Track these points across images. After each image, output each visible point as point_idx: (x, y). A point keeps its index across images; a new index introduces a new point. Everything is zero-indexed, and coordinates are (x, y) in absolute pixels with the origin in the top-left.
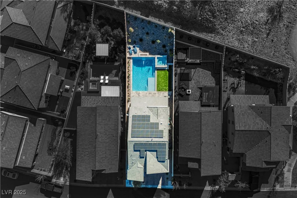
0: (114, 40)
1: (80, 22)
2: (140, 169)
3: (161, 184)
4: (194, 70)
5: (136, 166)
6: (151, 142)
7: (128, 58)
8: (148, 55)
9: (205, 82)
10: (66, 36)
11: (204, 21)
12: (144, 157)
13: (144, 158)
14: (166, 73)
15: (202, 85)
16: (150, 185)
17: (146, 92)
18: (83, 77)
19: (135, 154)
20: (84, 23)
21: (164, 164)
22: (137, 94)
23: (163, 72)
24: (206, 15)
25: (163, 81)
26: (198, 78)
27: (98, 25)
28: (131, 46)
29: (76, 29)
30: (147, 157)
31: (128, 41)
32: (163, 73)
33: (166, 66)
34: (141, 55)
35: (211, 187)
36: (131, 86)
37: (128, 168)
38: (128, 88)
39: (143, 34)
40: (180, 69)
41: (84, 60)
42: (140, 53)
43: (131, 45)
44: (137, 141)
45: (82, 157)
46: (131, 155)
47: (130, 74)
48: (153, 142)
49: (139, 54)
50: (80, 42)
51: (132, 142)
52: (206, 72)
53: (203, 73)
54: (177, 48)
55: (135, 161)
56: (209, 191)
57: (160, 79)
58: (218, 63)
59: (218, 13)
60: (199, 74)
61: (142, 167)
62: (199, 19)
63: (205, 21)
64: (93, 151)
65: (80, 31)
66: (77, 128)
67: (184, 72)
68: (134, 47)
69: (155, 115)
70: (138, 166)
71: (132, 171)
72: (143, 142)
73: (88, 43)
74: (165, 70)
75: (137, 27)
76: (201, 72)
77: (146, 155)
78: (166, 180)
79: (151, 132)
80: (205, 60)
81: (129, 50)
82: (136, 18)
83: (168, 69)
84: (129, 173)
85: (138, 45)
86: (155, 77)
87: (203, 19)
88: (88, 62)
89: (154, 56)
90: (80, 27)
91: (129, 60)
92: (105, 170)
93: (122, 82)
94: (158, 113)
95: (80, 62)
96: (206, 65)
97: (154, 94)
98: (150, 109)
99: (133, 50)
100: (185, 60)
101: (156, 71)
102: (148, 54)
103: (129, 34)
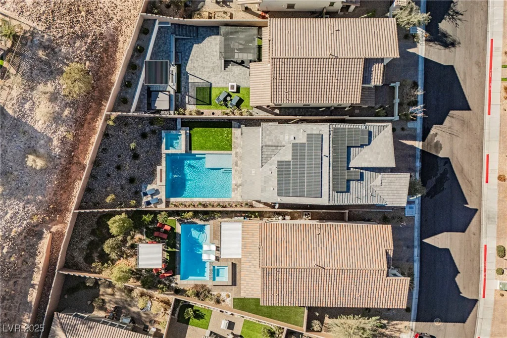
0: (132, 233)
1: (99, 299)
2: (386, 181)
3: (414, 142)
4: (190, 76)
5: (378, 189)
6: (331, 157)
7: (167, 206)
8: (162, 168)
9: (214, 56)
10: (125, 326)
11: (92, 57)
12: (361, 172)
13: (363, 173)
14: (197, 132)
15: (219, 62)
16: (415, 163)
17: (233, 172)
18: (205, 295)
19: (354, 189)
20: (99, 291)
21: (375, 133)
22: (237, 190)
23: (194, 138)
24: (81, 52)
25: (211, 138)
26: (206, 70)
27: (103, 264)
28: (145, 199)
29: (110, 307)
30: (360, 166)
31: (133, 207)
32: (196, 138)
33: (183, 132)
34: (161, 181)
35: (419, 43)
36: (221, 200)
37: (383, 204)
38: (225, 207)
39: (120, 176)
40: (188, 104)
41: (172, 292)
42: (157, 184)
43: (142, 199)
44: (329, 186)
45: (360, 296)
46: (357, 198)
47: (198, 203)
48: (331, 155)
49: (159, 184)
50: (136, 300)
51: (331, 196)
52: (195, 54)
53: (197, 60)
54: (148, 109)
55: (369, 191)
56: (427, 46)
57: (209, 144)
58: (177, 29)
59: (76, 28)
60: (199, 68)
61: (380, 176)
62: (88, 66)
63: (94, 53)
64: (348, 273)
65: (115, 298)
66: (303, 307)
67: (193, 98)
68: (145, 194)
69: (278, 151)
70: (379, 184)
71: (390, 197)
72: (331, 174)
73: (139, 283)
74: (190, 135)
75: (106, 188)
76: (194, 63)
77: (356, 168)
78: (405, 132)
79: (310, 158)
80: (170, 55)
81: (151, 204)
82: (88, 190)
83: (188, 128)
84: (394, 203)
85: (141, 186)
86: (205, 154)
87: (89, 57)
88: (176, 284)
89: (164, 156)
90: (107, 298)
91: (172, 204)
92: (386, 250)
93: (214, 218)
94: (273, 145)
95: (176, 299)
96: (180, 54)
97: (237, 156)
98: (266, 161)
99: (152, 195)
100: (170, 96)
101: (193, 152)
102: (159, 168)
103: (120, 204)
